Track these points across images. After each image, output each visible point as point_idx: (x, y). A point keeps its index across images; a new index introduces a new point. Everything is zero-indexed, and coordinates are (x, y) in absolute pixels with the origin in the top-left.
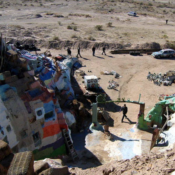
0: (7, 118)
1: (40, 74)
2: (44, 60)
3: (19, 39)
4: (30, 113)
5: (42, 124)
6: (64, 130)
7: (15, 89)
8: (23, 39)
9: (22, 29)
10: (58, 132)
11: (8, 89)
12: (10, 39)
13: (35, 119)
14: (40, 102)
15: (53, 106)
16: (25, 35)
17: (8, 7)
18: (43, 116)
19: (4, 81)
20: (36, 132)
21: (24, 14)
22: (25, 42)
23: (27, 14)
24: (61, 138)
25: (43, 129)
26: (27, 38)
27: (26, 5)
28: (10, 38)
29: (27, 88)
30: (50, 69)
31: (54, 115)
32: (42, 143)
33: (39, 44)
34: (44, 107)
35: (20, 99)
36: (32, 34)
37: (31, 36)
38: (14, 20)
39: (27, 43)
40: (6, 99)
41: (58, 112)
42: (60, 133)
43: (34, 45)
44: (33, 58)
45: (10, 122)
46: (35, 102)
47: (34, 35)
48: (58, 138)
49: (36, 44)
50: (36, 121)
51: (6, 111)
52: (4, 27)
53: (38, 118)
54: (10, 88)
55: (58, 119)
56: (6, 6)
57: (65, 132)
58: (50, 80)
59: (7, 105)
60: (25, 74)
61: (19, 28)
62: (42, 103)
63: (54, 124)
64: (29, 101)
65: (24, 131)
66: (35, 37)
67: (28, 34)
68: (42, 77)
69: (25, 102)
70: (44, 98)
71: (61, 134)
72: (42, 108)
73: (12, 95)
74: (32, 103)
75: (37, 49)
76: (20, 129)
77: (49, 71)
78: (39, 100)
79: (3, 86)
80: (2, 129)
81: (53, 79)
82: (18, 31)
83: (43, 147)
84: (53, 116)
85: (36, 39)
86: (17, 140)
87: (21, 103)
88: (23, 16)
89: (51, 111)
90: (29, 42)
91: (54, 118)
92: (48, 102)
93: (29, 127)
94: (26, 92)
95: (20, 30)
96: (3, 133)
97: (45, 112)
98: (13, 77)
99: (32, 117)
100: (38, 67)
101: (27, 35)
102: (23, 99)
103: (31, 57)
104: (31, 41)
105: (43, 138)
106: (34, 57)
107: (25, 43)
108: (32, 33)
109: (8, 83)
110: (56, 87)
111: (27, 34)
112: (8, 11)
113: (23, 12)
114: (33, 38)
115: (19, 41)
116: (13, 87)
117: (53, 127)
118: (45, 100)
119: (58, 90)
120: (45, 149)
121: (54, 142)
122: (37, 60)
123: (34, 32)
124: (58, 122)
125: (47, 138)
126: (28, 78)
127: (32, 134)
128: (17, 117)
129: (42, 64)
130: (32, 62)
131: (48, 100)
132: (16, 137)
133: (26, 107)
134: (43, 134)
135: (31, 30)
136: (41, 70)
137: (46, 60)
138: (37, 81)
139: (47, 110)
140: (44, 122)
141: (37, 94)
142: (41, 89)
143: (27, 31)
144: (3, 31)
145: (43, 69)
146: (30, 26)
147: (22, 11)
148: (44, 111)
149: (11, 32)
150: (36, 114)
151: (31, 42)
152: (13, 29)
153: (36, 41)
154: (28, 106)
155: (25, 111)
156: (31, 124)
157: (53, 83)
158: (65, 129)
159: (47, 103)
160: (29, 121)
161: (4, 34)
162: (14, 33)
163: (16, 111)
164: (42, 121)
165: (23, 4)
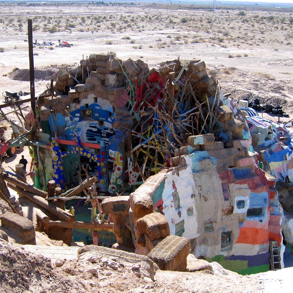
0: (192, 197)
1: (267, 151)
2: (281, 132)
3: (260, 95)
4: (226, 199)
5: (241, 222)
6: (273, 242)
7: (215, 161)
8: (266, 95)
9: (271, 80)
10: (263, 243)
11: (204, 158)
12: (248, 92)
13: (231, 211)
14: (246, 189)
15: (265, 200)
16: (271, 90)
17: (261, 44)
18: (244, 210)
19: (203, 146)
20: (227, 230)
21: (282, 58)
22: (268, 100)
23: (287, 58)
24: (265, 253)
25: (240, 229)
26: (273, 94)
27: (289, 44)
28: (248, 90)
29: (233, 164)
30: (285, 147)
31: (264, 215)
32: (233, 250)
33: (290, 106)
34: (250, 198)
35: (218, 176)
36: (283, 90)
37: (281, 93)
38: (263, 64)
39: (271, 103)
40: (198, 171)
41: (272, 213)
42: (267, 245)
43: (281, 108)
44: (262, 125)
45: (194, 204)
46: (238, 186)
47: (286, 93)
48: (260, 251)
49: (285, 107)
50: (232, 215)
51: (192, 187)
52: (245, 73)
53: (236, 210)
54: (208, 158)
55: (270, 223)
56: (257, 43)
57: (275, 246)
58: (281, 163)
59: (197, 179)
60: (235, 143)
61: (266, 79)
62: (249, 191)
63: (260, 227)
64: (229, 183)
65: (211, 223)
66: (287, 95)
67: (278, 89)
68: (269, 156)
69: (223, 182)
70: (253, 184)
71: (268, 248)
72: (247, 198)
73: (208, 167)
74: (233, 187)
75: (284, 114)
76: (206, 218)
77: (283, 148)
78: (246, 186)
79: (200, 152)
80: (180, 209)
81: (286, 163)
82: (263, 82)
83: (233, 255)
84: (261, 216)
85: (287, 99)
86: (198, 232)
87: (217, 182)
88: (279, 60)
89: (260, 207)
90: (274, 102)
91: (262, 218)
92: (258, 192)
93: (219, 219)
94: (229, 169)
95: (267, 82)
96: (179, 214)
97: (250, 205)
98: (217, 144)
99: (228, 207)
100: (267, 139)
101: (275, 91)
102: (222, 178)
103: (260, 122)
104: (278, 101)
105: (237, 242)
106: (265, 122)
107: (269, 102)
108: (285, 88)
109: (208, 150)
110: (287, 177)
111: (276, 88)
112: (259, 51)
113: (281, 54)
114: (283, 97)
115: (260, 97)
116: (212, 158)
117: (257, 231)
118: (254, 187)
119: (289, 182)
120: (235, 260)
121: (252, 255)
122: (269, 128)
123: (288, 88)
124: (269, 228)
125: (242, 244)
126: (239, 149)
127: (221, 231)
128: (206, 200)
129: (274, 137)
130: (260, 131)
131: (259, 189)
132: (197, 226)
133: (224, 190)
134: (238, 236)
135: (285, 83)
136: (270, 146)
137: (283, 132)
138: (250, 157)
139: (254, 204)
140: (244, 219)
141: (245, 175)
142: (254, 170)
143: (277, 85)
144: (242, 79)
145: (274, 143)
146: (285, 78)
147: (279, 52)
148: (248, 204)
149: (253, 82)
150: (236, 204)
151: (278, 103)
152: (256, 79)
153: (286, 102)
154: (225, 190)
155: (220, 195)
156: (224, 216)
157: (284, 169)
158: (276, 242)
159: (256, 193)
160: (222, 210)
161: (241, 83)
162: (257, 85)
163: (207, 192)
164: (241, 218)
165: (285, 42)
